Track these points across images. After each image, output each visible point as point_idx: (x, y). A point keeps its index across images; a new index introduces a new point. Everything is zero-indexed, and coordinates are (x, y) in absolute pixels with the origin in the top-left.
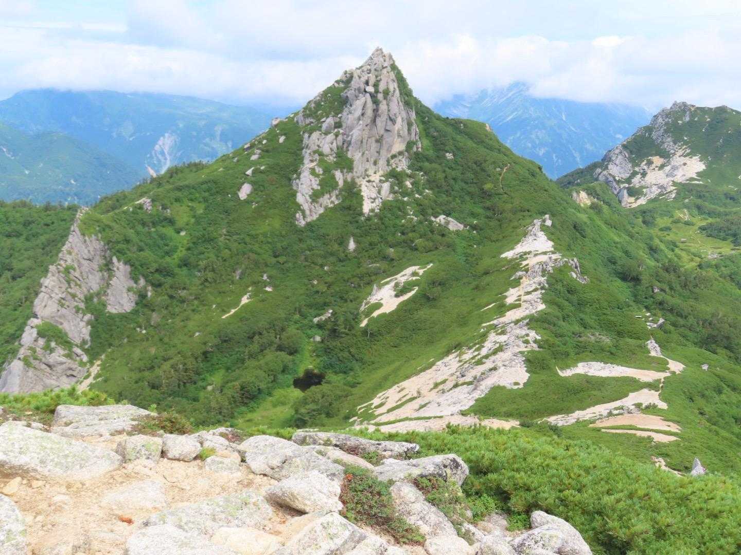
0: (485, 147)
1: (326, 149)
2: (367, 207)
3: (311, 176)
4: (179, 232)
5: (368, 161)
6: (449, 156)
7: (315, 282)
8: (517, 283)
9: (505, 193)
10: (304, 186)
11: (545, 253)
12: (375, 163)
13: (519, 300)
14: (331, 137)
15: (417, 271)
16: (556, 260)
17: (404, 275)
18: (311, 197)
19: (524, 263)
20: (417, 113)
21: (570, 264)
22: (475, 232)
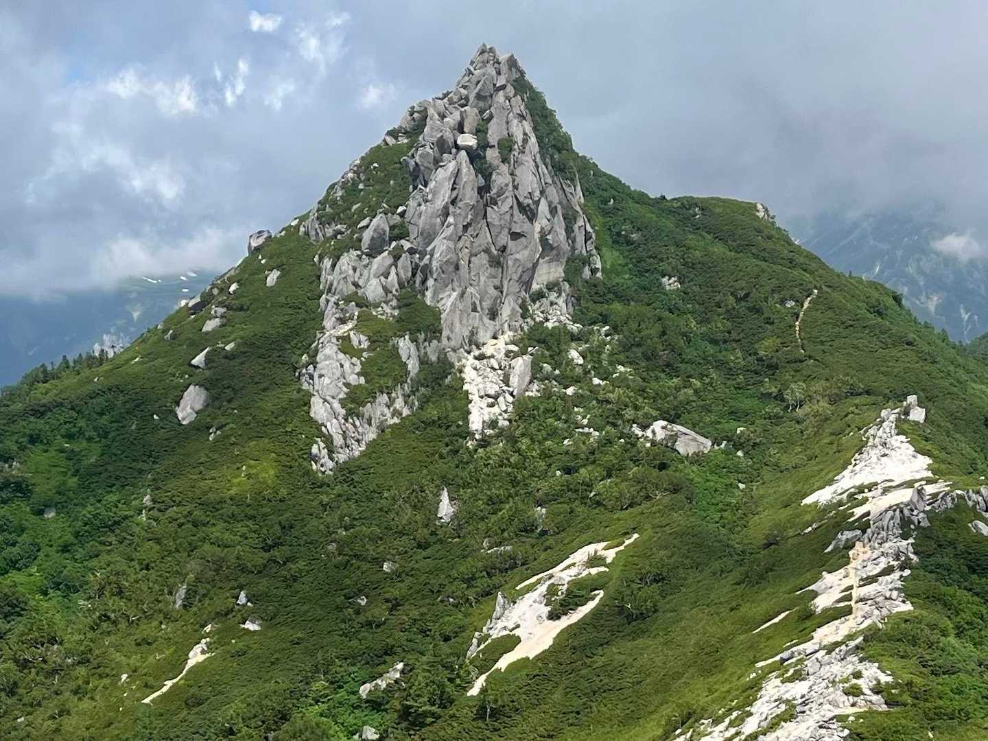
0: (756, 256)
1: (373, 290)
2: (478, 417)
3: (341, 356)
4: (40, 513)
5: (475, 310)
6: (671, 284)
7: (363, 602)
8: (840, 560)
9: (810, 357)
10: (326, 380)
11: (908, 484)
12: (493, 315)
13: (849, 598)
14: (383, 259)
15: (602, 553)
16: (935, 496)
17: (568, 567)
18: (343, 403)
19: (858, 511)
20: (587, 192)
21: (970, 503)
22: (740, 453)
